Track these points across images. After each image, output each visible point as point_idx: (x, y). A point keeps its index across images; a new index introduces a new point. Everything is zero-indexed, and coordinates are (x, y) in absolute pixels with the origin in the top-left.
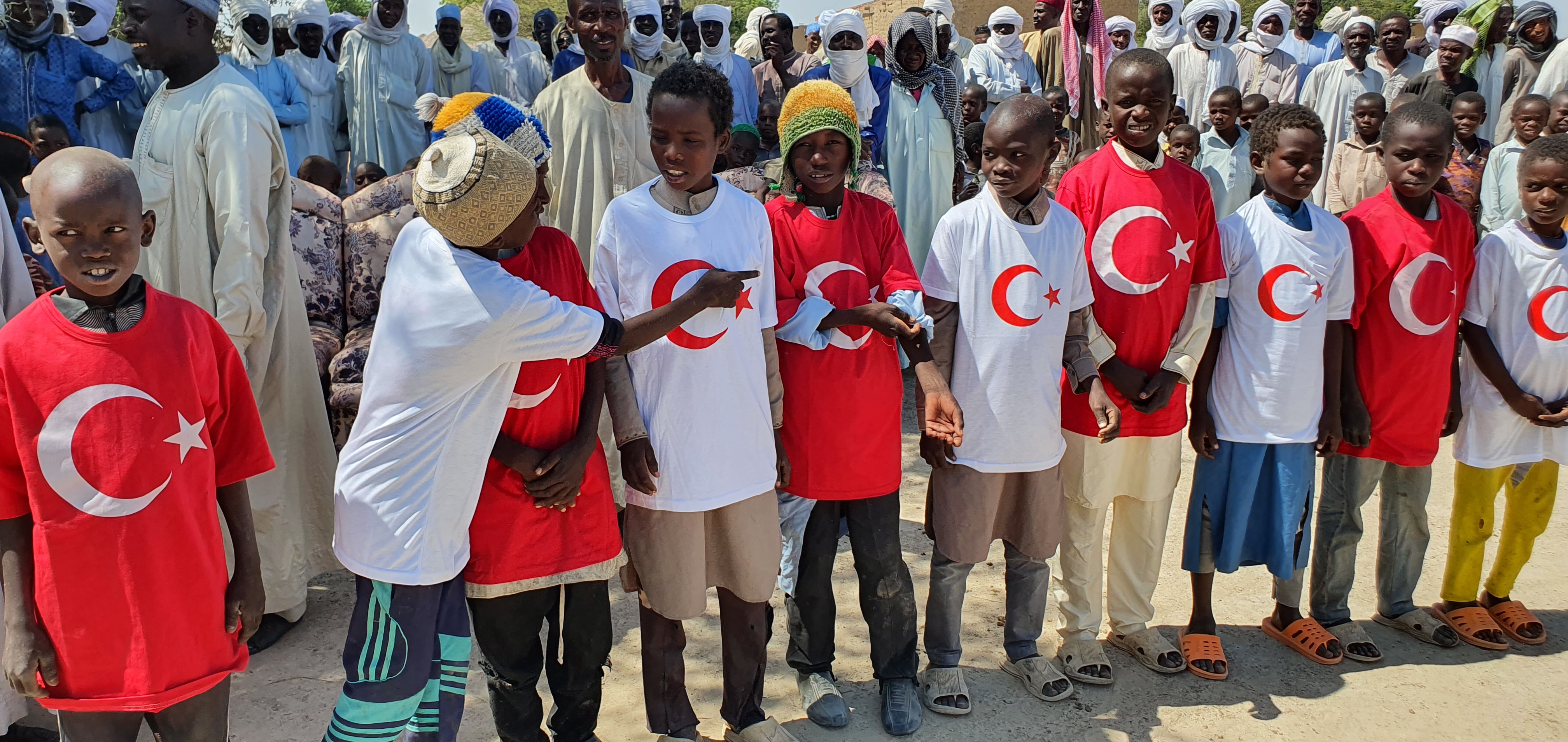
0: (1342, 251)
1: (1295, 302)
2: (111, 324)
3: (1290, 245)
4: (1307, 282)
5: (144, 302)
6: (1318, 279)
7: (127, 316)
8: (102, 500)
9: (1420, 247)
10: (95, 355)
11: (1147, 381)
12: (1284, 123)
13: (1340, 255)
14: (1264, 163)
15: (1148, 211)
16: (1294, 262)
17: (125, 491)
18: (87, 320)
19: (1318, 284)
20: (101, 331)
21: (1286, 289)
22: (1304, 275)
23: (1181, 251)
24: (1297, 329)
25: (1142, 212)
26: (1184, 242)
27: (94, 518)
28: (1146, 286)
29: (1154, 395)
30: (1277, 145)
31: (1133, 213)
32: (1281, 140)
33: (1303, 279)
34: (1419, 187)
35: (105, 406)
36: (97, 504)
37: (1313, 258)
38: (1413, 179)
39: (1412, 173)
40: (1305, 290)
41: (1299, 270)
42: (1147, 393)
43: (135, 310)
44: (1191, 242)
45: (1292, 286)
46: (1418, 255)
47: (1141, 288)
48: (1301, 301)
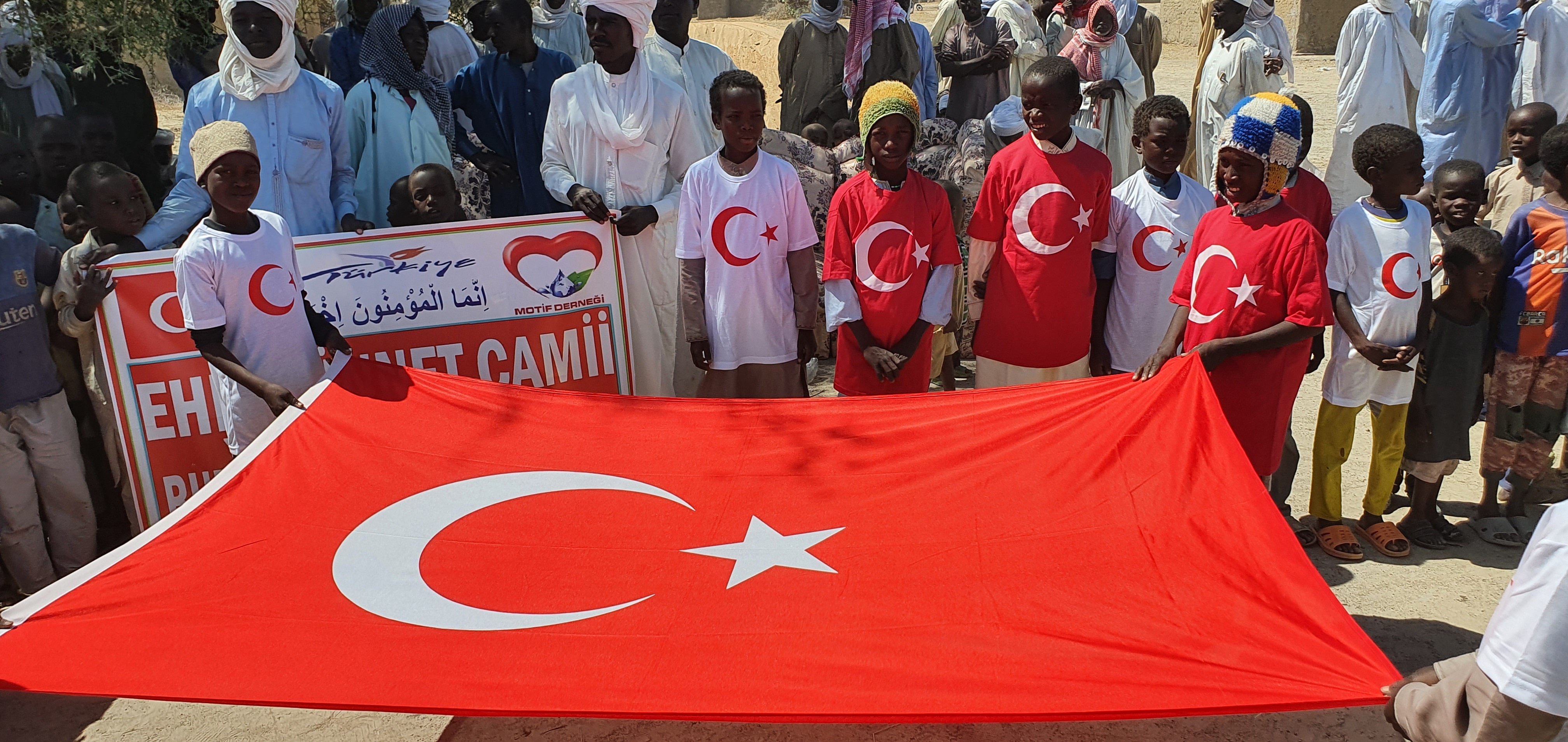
3: (1158, 210)
6: (1180, 237)
12: (1154, 112)
14: (1141, 144)
15: (1057, 188)
16: (1160, 223)
19: (1181, 242)
23: (1083, 219)
25: (1052, 188)
26: (1086, 211)
28: (1055, 248)
30: (1149, 131)
31: (1045, 189)
32: (1152, 127)
41: (1165, 230)
44: (1091, 210)
47: (1052, 250)
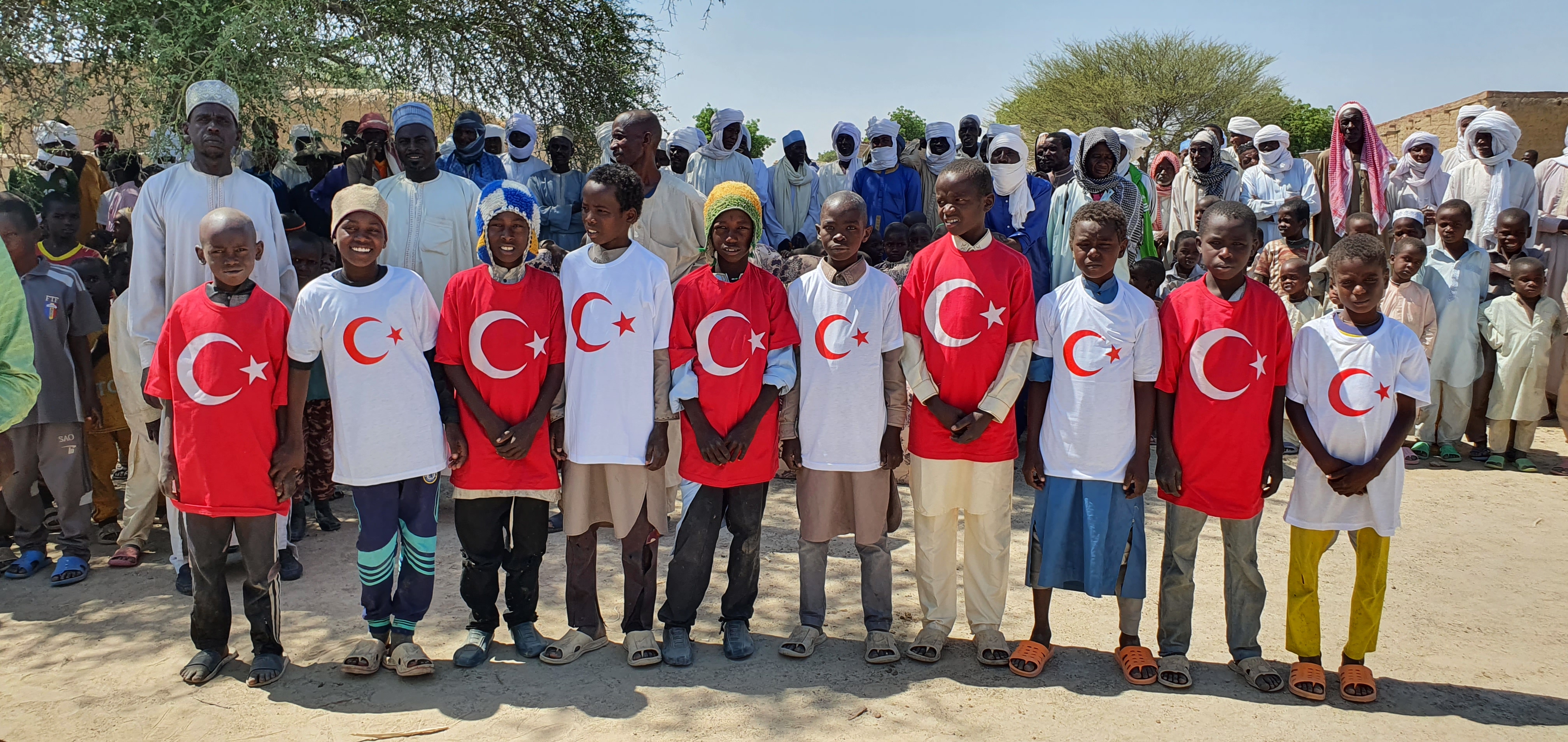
0: (1143, 323)
1: (1090, 361)
2: (227, 302)
3: (1090, 314)
4: (1103, 345)
5: (250, 294)
6: (1113, 343)
7: (237, 300)
8: (201, 394)
9: (1215, 323)
10: (213, 316)
11: (960, 418)
13: (1140, 326)
15: (968, 284)
16: (1092, 328)
17: (211, 392)
18: (216, 298)
19: (1113, 348)
20: (223, 306)
21: (1084, 350)
22: (1100, 340)
23: (993, 315)
24: (1092, 384)
25: (962, 283)
26: (996, 308)
27: (197, 403)
28: (960, 340)
29: (965, 429)
31: (957, 283)
33: (1100, 343)
34: (1227, 270)
35: (213, 344)
36: (199, 396)
37: (1109, 326)
38: (1222, 263)
39: (1221, 257)
40: (1100, 352)
41: (1096, 335)
42: (957, 426)
43: (243, 298)
44: (1003, 309)
45: (1089, 348)
46: (1211, 329)
47: (957, 342)
48: (1096, 360)
